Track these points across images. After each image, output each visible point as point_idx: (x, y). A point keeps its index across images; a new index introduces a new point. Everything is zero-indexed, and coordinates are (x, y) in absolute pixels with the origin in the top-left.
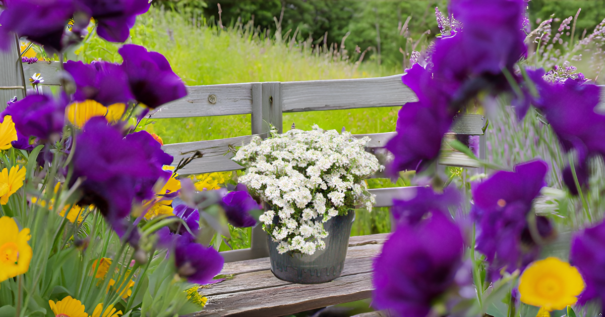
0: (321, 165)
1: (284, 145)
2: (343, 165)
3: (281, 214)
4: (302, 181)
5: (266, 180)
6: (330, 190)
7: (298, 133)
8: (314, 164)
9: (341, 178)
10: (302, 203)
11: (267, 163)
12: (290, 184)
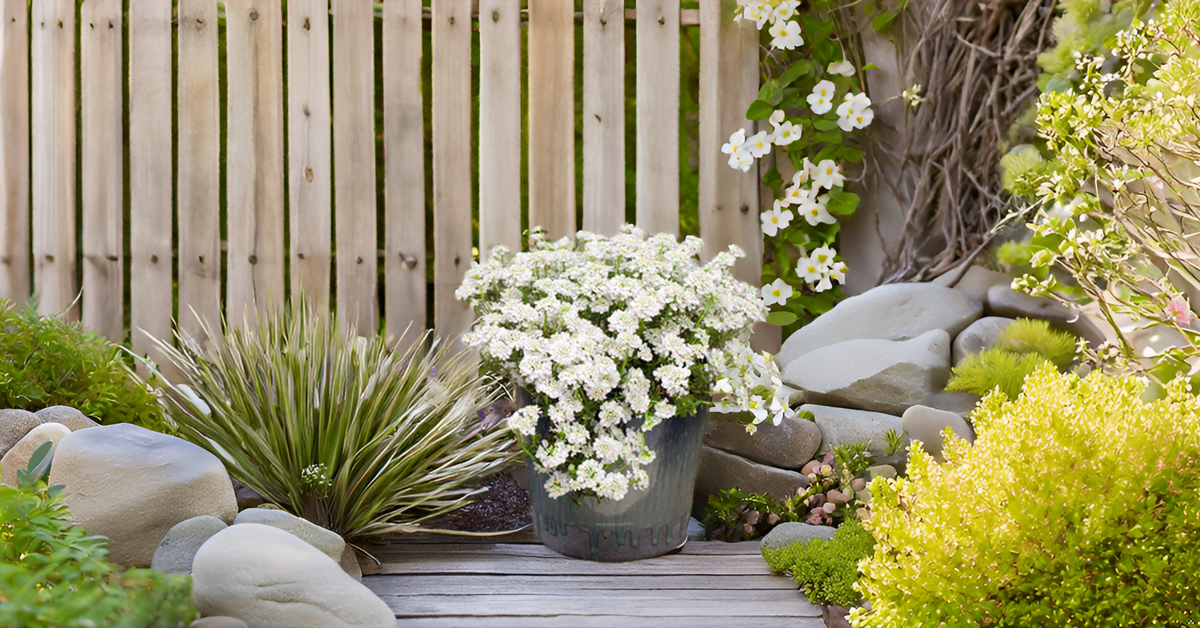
0: (640, 308)
1: (559, 265)
2: (687, 309)
3: (554, 414)
4: (598, 343)
5: (522, 340)
6: (658, 361)
7: (591, 241)
8: (626, 306)
9: (682, 336)
10: (598, 389)
11: (525, 303)
12: (574, 349)
